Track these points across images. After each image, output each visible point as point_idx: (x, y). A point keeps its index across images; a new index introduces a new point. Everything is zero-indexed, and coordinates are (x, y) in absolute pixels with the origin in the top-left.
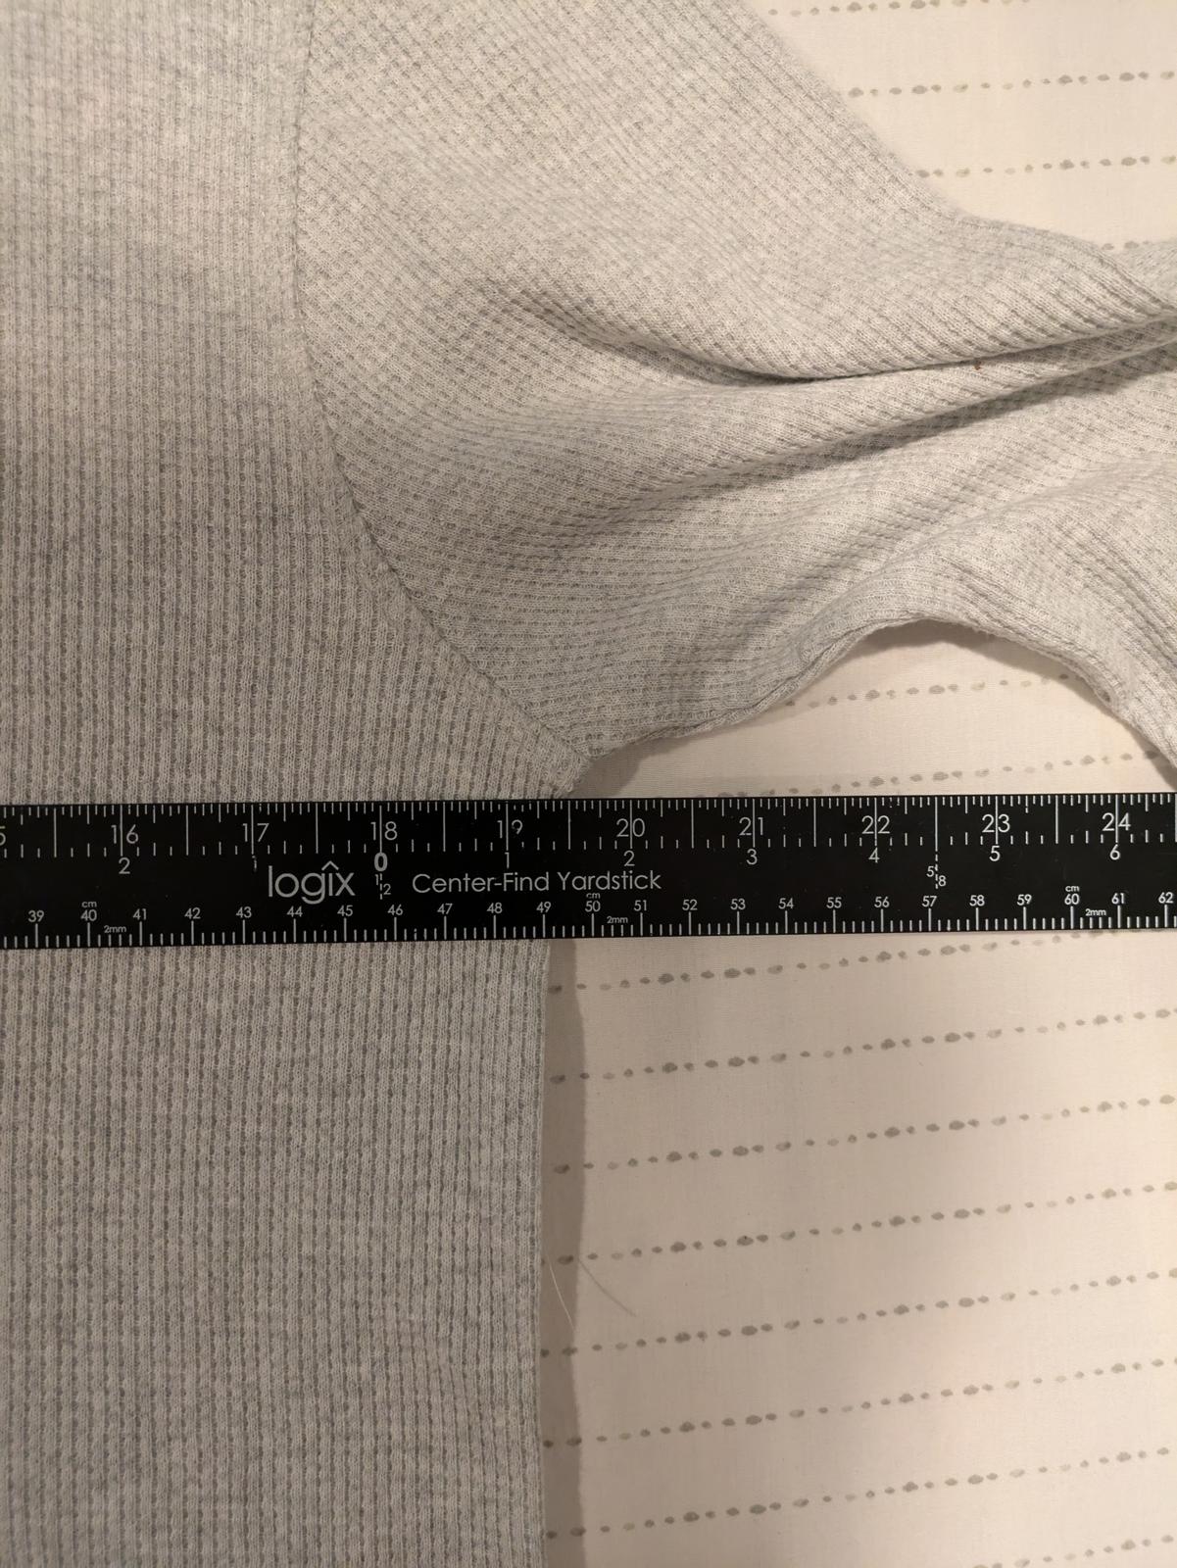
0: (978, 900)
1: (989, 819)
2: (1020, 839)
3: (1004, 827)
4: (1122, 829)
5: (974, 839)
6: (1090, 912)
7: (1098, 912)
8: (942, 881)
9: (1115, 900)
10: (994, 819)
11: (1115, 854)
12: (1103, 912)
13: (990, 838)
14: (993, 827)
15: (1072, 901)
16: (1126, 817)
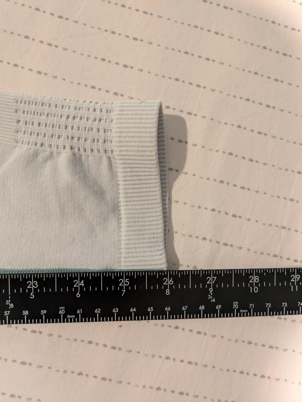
0: (26, 313)
1: (29, 283)
2: (42, 290)
3: (36, 286)
4: (81, 286)
5: (24, 290)
6: (69, 316)
7: (72, 316)
8: (12, 306)
9: (78, 312)
10: (32, 283)
11: (78, 295)
12: (74, 316)
13: (30, 290)
14: (31, 286)
15: (62, 312)
16: (83, 281)
